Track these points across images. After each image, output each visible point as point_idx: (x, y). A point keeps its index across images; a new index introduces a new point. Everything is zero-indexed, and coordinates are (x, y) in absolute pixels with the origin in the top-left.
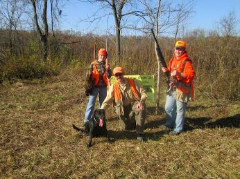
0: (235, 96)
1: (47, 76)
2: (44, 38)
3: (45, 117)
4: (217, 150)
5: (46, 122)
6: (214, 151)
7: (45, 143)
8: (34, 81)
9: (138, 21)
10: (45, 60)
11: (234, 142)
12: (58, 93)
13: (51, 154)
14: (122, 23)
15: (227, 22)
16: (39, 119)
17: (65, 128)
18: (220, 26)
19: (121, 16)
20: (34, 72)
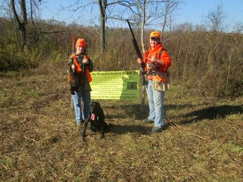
0: (223, 93)
1: (24, 68)
2: (22, 26)
3: (15, 116)
4: (207, 156)
5: (16, 122)
6: (204, 157)
7: (11, 149)
8: (9, 73)
9: (124, 12)
10: (22, 51)
11: (225, 146)
12: (34, 88)
13: (15, 165)
14: (107, 13)
15: (214, 16)
16: (9, 118)
17: (37, 130)
18: (208, 20)
19: (106, 5)
20: (9, 63)
